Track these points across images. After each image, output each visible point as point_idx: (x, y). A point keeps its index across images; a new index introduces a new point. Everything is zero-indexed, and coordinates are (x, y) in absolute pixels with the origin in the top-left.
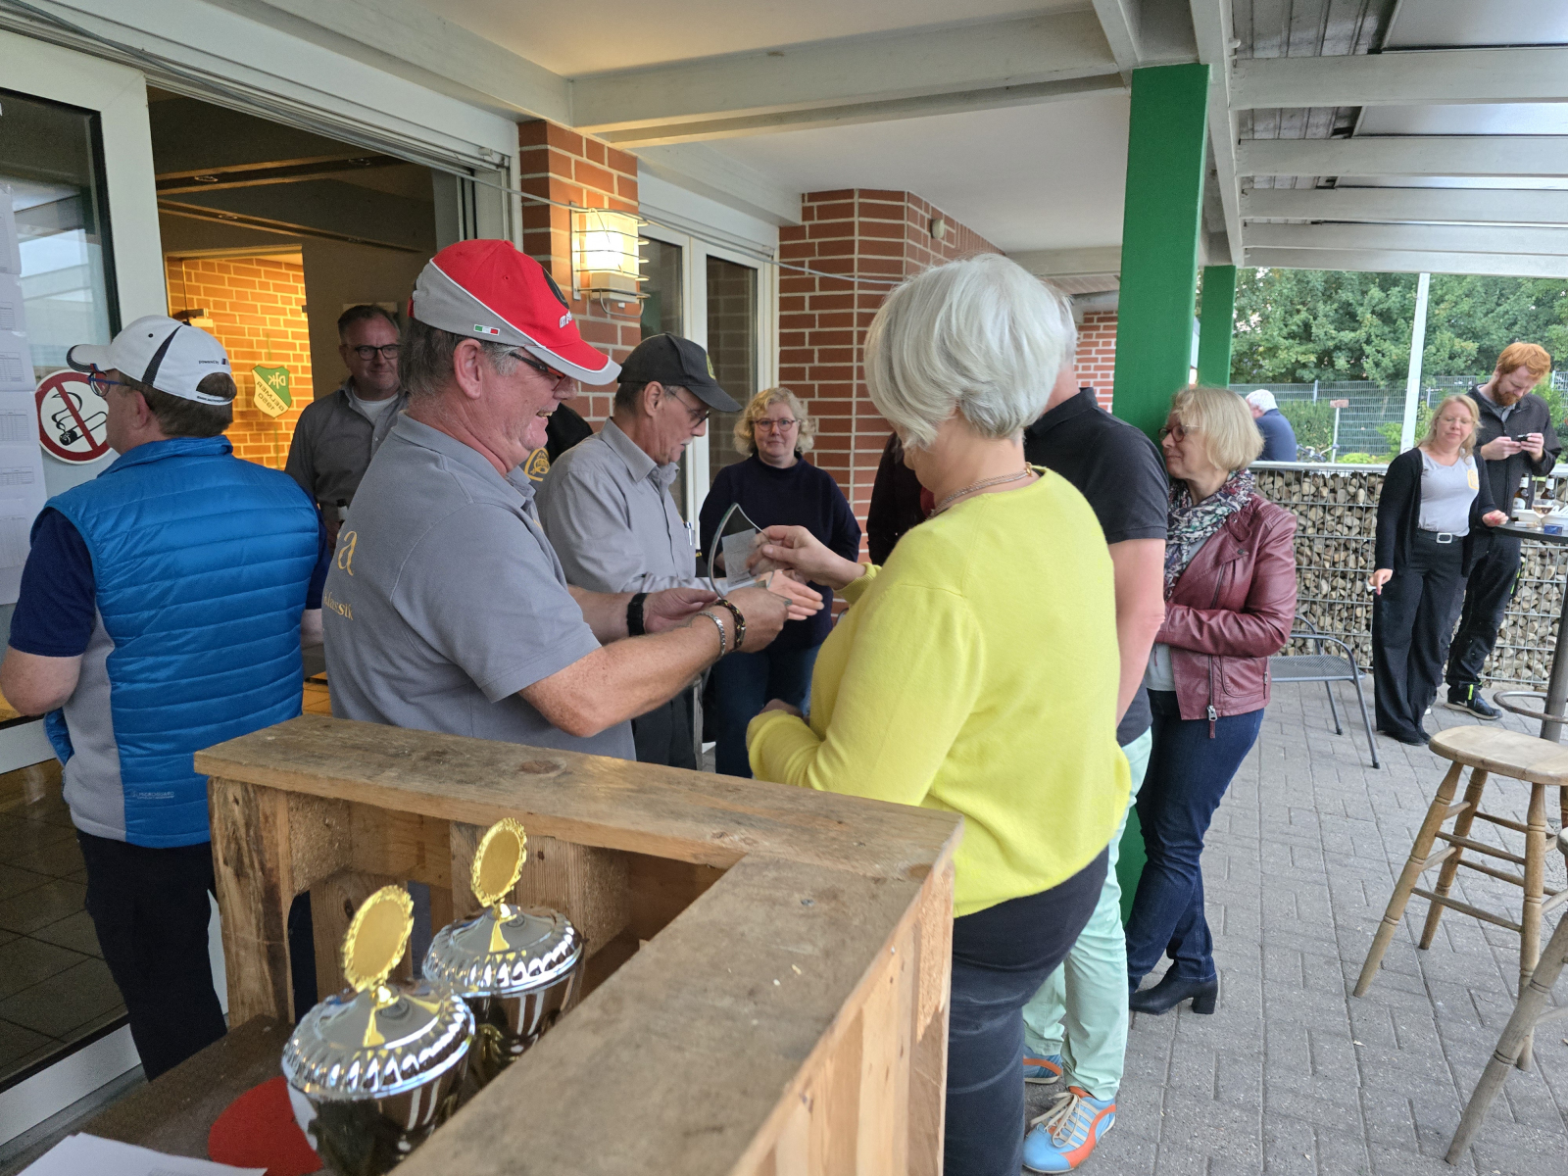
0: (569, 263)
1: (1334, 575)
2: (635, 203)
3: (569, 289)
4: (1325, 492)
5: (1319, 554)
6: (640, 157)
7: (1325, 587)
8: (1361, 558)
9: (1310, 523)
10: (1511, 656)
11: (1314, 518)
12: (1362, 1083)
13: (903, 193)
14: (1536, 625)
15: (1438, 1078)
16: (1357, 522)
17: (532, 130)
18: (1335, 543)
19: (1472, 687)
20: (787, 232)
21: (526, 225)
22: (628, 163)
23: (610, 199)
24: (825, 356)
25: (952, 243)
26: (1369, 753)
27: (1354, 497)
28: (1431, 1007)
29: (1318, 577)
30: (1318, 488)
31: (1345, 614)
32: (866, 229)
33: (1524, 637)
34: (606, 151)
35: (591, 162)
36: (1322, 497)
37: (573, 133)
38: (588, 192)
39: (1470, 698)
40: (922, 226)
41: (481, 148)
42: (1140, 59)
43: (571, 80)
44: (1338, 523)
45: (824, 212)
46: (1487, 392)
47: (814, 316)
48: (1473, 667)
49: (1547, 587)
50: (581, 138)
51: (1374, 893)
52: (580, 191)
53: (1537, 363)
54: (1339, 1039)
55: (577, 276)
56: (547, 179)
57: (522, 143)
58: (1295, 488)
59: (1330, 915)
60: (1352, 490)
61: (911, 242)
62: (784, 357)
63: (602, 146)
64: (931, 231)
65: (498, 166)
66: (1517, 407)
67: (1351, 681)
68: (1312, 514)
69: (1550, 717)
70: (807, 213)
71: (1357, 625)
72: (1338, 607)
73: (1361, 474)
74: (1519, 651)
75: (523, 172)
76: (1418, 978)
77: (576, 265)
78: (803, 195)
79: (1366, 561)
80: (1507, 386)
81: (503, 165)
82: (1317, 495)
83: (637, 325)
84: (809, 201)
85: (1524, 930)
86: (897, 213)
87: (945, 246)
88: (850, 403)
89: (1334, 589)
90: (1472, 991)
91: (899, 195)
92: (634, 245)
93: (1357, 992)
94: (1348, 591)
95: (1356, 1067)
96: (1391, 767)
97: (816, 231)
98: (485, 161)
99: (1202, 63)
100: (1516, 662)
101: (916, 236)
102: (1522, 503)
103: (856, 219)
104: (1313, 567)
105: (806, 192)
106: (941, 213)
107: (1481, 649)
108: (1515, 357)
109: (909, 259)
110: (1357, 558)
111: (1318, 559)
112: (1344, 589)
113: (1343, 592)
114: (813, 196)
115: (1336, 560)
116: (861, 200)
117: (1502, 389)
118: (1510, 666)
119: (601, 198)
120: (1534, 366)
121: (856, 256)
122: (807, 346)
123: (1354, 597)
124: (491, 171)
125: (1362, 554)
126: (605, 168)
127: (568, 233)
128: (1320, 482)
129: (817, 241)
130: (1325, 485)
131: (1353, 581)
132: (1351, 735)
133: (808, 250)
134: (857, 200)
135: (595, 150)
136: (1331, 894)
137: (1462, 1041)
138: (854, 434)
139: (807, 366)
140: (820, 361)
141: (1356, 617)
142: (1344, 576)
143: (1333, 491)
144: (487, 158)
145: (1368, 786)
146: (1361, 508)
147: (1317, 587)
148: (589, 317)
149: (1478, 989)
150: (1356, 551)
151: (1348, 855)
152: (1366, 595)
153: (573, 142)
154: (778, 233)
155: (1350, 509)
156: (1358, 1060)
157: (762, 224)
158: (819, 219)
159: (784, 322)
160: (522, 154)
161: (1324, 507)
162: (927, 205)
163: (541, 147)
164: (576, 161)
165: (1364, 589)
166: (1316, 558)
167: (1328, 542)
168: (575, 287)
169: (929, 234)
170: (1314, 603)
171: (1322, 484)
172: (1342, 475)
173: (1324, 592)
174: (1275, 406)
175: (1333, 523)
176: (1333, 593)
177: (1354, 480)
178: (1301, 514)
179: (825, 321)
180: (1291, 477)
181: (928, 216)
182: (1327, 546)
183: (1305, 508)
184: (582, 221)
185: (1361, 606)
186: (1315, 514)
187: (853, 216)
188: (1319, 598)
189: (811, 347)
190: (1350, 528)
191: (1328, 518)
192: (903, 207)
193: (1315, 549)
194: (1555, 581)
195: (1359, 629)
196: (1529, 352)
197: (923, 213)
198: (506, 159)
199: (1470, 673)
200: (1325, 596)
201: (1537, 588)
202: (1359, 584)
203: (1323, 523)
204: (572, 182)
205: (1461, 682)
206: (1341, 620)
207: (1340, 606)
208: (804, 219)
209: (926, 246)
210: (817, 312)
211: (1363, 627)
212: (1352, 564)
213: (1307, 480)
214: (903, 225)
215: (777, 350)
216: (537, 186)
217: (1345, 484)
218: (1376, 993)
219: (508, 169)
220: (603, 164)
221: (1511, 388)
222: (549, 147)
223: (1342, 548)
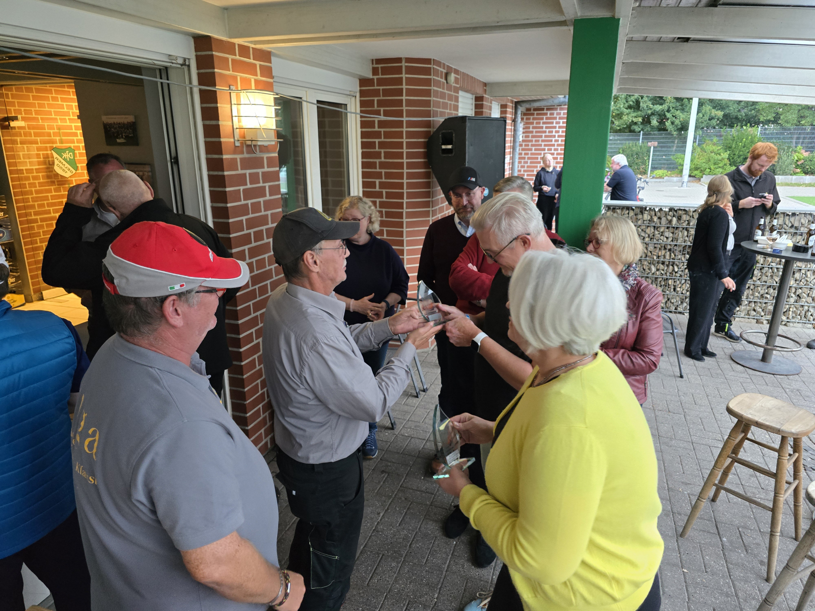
0: (231, 124)
1: (658, 263)
2: (271, 80)
3: (232, 140)
4: (655, 219)
5: (651, 252)
6: (273, 51)
7: (654, 269)
8: (672, 254)
9: (647, 235)
10: (746, 305)
11: (649, 233)
12: (689, 598)
13: (431, 59)
14: (759, 289)
15: (727, 592)
16: (671, 235)
17: (202, 43)
18: (659, 246)
19: (727, 325)
20: (363, 82)
21: (202, 102)
22: (265, 56)
23: (255, 80)
24: (387, 155)
25: (458, 84)
26: (678, 367)
27: (670, 222)
28: (720, 542)
29: (650, 264)
30: (651, 217)
31: (663, 283)
32: (410, 81)
33: (753, 295)
34: (251, 50)
35: (242, 58)
36: (654, 222)
37: (229, 42)
38: (241, 78)
39: (726, 330)
40: (442, 78)
41: (170, 55)
42: (579, 14)
43: (226, 9)
44: (662, 235)
45: (385, 71)
46: (744, 170)
47: (381, 132)
48: (728, 315)
49: (766, 269)
50: (234, 44)
51: (686, 464)
52: (235, 78)
53: (771, 153)
54: (674, 568)
55: (237, 132)
56: (214, 73)
57: (196, 50)
58: (640, 216)
59: (665, 481)
60: (669, 218)
61: (435, 88)
62: (364, 155)
63: (248, 48)
64: (446, 79)
65: (182, 65)
66: (760, 178)
67: (671, 333)
68: (648, 231)
69: (769, 347)
70: (375, 71)
71: (669, 289)
72: (659, 280)
73: (674, 210)
74: (750, 302)
75: (198, 68)
76: (712, 521)
77: (236, 125)
78: (373, 60)
79: (675, 256)
80: (756, 166)
81: (185, 64)
82: (651, 220)
83: (277, 155)
84: (376, 64)
85: (774, 510)
86: (427, 71)
87: (454, 86)
88: (403, 183)
89: (658, 270)
90: (740, 529)
91: (428, 61)
92: (271, 111)
93: (682, 535)
94: (665, 271)
95: (685, 588)
96: (689, 377)
97: (381, 82)
98: (173, 63)
99: (616, 17)
100: (748, 307)
101: (438, 84)
102: (760, 232)
103: (404, 76)
104: (648, 258)
105: (374, 58)
106: (452, 68)
107: (733, 305)
108: (760, 151)
109: (434, 99)
110: (670, 254)
111: (650, 254)
112: (663, 270)
113: (662, 272)
114: (379, 61)
115: (660, 255)
116: (407, 64)
117: (753, 169)
118: (744, 310)
119: (250, 80)
120: (769, 154)
121: (404, 98)
122: (377, 149)
123: (668, 274)
124: (178, 68)
125: (673, 252)
126: (252, 61)
127: (229, 106)
128: (653, 213)
129: (381, 88)
130: (655, 215)
131: (668, 266)
132: (668, 356)
133: (376, 93)
134: (404, 64)
135: (244, 50)
136: (664, 466)
137: (737, 564)
138: (405, 200)
139: (377, 161)
140: (385, 158)
141: (669, 285)
142: (663, 263)
143: (660, 218)
144: (173, 61)
145: (678, 390)
146: (674, 227)
147: (650, 269)
148: (246, 155)
149: (744, 527)
150: (670, 250)
151: (671, 439)
152: (674, 273)
153: (229, 48)
154: (358, 82)
155: (668, 228)
156: (686, 582)
157: (348, 78)
158: (382, 75)
159: (363, 135)
160: (197, 57)
161: (654, 227)
162: (444, 64)
163: (209, 53)
164: (233, 60)
165: (673, 270)
166: (649, 254)
167: (656, 246)
168: (236, 139)
169: (445, 81)
170: (648, 277)
171: (654, 214)
172: (664, 210)
173: (653, 272)
174: (627, 164)
175: (659, 236)
176: (658, 272)
177: (671, 213)
178: (642, 230)
179: (387, 135)
180: (638, 211)
181: (444, 71)
182: (655, 247)
183: (644, 227)
184: (238, 97)
185: (671, 279)
186: (650, 231)
187: (402, 74)
188: (650, 275)
189: (380, 150)
190: (667, 238)
191: (657, 232)
192: (430, 68)
193: (649, 249)
194: (770, 266)
195: (670, 291)
196: (766, 147)
197: (442, 70)
198: (187, 61)
199: (727, 318)
200: (653, 274)
201: (761, 269)
202: (671, 267)
203: (654, 235)
204: (231, 72)
205: (722, 322)
206: (661, 286)
207: (661, 279)
208: (373, 75)
209: (443, 89)
210: (382, 130)
211: (672, 290)
212: (668, 257)
213: (646, 212)
214: (431, 79)
215: (360, 151)
216: (207, 79)
217: (666, 215)
218: (692, 534)
219: (189, 66)
220: (250, 59)
221: (758, 167)
222: (214, 53)
223: (663, 248)
